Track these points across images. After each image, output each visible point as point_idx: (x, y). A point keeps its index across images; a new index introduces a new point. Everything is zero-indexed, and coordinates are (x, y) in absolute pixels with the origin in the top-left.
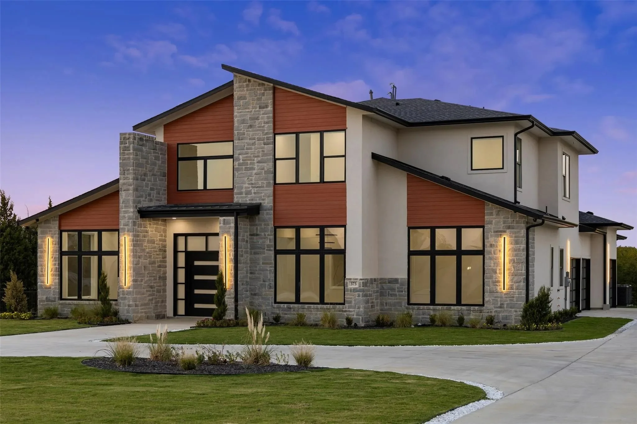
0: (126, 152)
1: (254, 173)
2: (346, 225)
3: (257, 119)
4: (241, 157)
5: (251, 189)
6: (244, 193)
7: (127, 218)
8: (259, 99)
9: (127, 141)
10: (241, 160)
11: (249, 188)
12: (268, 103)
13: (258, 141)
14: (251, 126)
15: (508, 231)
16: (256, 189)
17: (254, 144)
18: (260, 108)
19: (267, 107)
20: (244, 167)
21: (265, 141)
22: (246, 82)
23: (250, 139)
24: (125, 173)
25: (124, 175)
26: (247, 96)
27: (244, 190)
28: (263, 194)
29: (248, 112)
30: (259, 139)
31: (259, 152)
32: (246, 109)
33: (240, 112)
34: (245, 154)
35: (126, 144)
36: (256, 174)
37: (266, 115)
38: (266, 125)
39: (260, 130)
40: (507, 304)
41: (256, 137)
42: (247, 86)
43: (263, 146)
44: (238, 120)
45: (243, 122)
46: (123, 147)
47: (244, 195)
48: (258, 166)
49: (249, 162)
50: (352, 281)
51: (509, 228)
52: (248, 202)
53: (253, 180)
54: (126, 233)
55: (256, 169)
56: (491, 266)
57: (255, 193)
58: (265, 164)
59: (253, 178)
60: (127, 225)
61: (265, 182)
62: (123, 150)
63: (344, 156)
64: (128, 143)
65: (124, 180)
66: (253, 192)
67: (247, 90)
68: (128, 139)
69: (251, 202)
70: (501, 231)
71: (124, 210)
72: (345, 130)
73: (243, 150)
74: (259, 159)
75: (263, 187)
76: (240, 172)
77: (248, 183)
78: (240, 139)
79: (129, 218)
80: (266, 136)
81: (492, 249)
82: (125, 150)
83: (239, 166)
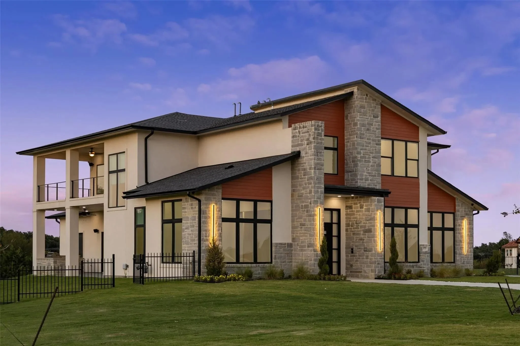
0: (319, 137)
1: (370, 165)
2: (419, 208)
3: (372, 125)
4: (362, 151)
5: (368, 177)
6: (364, 180)
7: (320, 193)
8: (373, 110)
9: (320, 128)
10: (362, 154)
11: (367, 176)
12: (378, 115)
13: (373, 141)
14: (368, 130)
15: (466, 216)
16: (371, 177)
17: (370, 143)
18: (374, 117)
19: (377, 117)
20: (364, 159)
21: (377, 142)
22: (365, 95)
23: (368, 139)
24: (318, 154)
25: (318, 156)
26: (366, 106)
27: (364, 177)
28: (375, 182)
29: (366, 118)
30: (373, 140)
31: (373, 150)
32: (364, 116)
33: (362, 118)
34: (365, 150)
35: (319, 130)
36: (371, 166)
37: (377, 123)
38: (377, 131)
39: (373, 134)
40: (466, 261)
41: (371, 138)
42: (366, 99)
43: (375, 145)
44: (360, 123)
45: (363, 125)
46: (317, 133)
47: (364, 181)
48: (372, 160)
49: (367, 156)
50: (425, 246)
51: (467, 214)
52: (367, 186)
53: (370, 170)
54: (319, 205)
55: (371, 162)
56: (459, 238)
57: (370, 180)
58: (377, 160)
59: (370, 169)
60: (320, 199)
61: (377, 173)
62: (317, 136)
63: (418, 160)
64: (320, 130)
65: (318, 160)
66: (369, 179)
67: (366, 102)
68: (321, 127)
69: (368, 187)
70: (463, 217)
71: (317, 185)
72: (418, 142)
73: (363, 146)
74: (374, 155)
75: (375, 176)
76: (361, 163)
77: (367, 172)
78: (362, 138)
79: (321, 193)
80: (377, 139)
81: (459, 227)
82: (318, 136)
83: (360, 158)
